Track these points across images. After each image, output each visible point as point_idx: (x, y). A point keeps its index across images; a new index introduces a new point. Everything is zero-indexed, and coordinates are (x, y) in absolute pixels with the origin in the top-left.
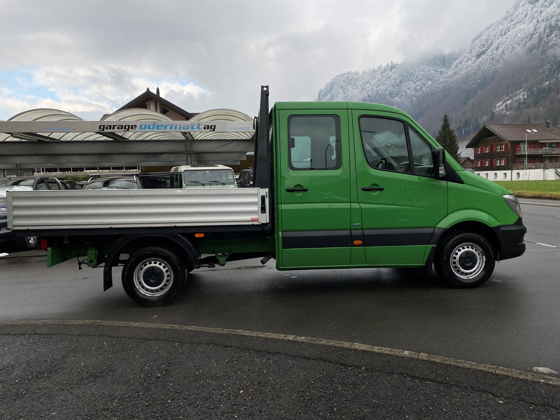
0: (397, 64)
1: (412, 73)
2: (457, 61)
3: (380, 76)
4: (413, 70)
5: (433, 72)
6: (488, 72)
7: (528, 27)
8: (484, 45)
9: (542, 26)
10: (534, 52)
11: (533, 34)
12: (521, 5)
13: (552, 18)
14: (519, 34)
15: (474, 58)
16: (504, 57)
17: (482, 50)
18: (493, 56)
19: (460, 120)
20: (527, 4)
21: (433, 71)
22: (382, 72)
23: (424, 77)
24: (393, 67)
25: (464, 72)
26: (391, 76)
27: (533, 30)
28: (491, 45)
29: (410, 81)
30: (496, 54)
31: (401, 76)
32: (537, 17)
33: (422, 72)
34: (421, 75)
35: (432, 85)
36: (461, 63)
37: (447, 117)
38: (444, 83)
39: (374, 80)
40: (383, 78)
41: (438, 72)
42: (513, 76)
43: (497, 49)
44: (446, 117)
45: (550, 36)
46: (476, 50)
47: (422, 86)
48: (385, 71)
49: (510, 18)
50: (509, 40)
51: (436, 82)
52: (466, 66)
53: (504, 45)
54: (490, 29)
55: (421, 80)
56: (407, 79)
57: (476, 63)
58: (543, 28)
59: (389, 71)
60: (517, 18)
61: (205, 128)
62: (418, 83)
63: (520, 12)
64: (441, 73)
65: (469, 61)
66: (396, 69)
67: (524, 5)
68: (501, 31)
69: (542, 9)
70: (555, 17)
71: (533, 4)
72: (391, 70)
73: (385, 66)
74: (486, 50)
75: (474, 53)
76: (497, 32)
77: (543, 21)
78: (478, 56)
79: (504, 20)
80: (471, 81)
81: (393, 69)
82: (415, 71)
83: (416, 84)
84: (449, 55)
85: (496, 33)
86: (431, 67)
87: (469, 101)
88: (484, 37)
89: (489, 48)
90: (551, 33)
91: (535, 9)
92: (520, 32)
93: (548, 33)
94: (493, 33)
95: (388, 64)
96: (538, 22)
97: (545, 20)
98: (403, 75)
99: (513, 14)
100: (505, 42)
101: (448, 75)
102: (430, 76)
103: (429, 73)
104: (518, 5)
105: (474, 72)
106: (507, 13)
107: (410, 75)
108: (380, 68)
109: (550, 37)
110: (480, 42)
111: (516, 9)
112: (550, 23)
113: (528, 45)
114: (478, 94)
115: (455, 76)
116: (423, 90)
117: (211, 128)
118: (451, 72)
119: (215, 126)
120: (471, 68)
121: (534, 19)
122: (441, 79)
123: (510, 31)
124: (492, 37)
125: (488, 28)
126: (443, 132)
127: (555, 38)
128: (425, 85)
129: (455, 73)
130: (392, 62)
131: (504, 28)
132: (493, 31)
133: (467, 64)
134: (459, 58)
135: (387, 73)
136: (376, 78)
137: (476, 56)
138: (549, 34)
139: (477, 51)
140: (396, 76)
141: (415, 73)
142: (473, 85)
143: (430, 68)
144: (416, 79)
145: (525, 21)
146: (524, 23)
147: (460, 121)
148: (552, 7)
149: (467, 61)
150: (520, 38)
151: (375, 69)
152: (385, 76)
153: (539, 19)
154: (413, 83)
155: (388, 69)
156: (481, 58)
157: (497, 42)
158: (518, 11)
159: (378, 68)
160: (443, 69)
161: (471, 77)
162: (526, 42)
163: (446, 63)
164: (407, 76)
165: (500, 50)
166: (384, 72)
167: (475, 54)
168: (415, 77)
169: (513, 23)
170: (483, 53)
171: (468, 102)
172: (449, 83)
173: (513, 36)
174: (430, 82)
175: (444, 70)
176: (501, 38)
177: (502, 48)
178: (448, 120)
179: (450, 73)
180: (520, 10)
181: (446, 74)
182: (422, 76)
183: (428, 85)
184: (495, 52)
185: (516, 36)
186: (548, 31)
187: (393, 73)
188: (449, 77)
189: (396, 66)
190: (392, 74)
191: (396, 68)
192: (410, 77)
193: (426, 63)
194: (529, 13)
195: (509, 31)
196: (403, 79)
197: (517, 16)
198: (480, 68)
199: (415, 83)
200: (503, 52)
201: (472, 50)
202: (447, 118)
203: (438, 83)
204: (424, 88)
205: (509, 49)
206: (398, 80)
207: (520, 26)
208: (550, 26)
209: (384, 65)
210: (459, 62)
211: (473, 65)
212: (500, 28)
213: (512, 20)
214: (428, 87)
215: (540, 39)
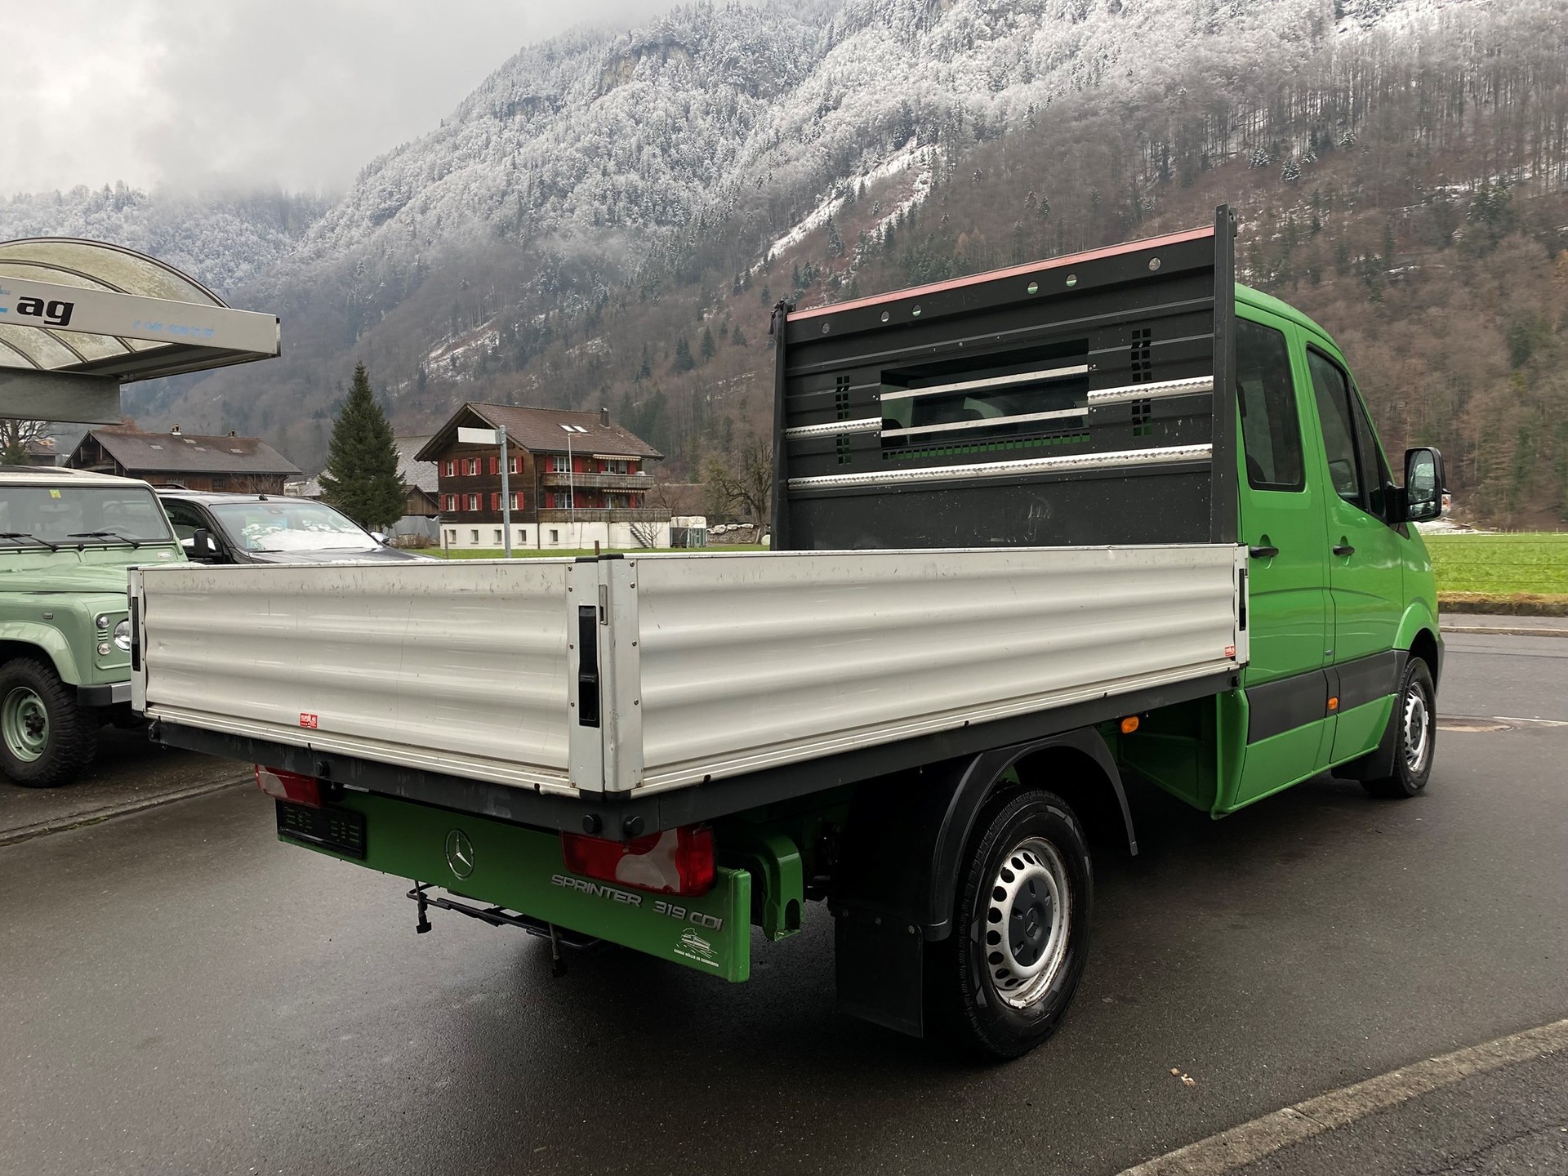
0: (139, 194)
1: (187, 230)
2: (323, 222)
3: (82, 221)
4: (192, 222)
5: (255, 238)
6: (405, 267)
7: (489, 173)
8: (391, 194)
9: (525, 178)
10: (511, 238)
11: (504, 194)
12: (475, 114)
13: (544, 164)
14: (473, 186)
15: (366, 223)
16: (441, 235)
17: (386, 206)
18: (415, 228)
19: (339, 383)
20: (488, 116)
21: (252, 234)
22: (88, 209)
23: (227, 248)
24: (124, 201)
25: (341, 254)
26: (120, 227)
27: (504, 183)
28: (409, 198)
29: (183, 251)
30: (421, 223)
31: (155, 233)
32: (510, 154)
33: (221, 234)
34: (217, 241)
35: (251, 276)
36: (333, 230)
37: (363, 372)
38: (287, 275)
39: (59, 229)
40: (90, 227)
41: (268, 241)
42: (465, 287)
43: (423, 211)
44: (360, 370)
45: (541, 205)
46: (371, 202)
47: (221, 273)
48: (99, 207)
49: (450, 140)
50: (451, 194)
51: (264, 269)
52: (347, 239)
53: (439, 204)
54: (404, 157)
55: (219, 255)
56: (172, 244)
57: (374, 237)
58: (526, 184)
59: (113, 211)
60: (467, 145)
61: (22, 309)
62: (209, 263)
63: (472, 132)
64: (277, 245)
65: (355, 229)
66: (135, 208)
67: (482, 117)
68: (432, 168)
69: (522, 138)
70: (550, 165)
71: (501, 121)
72: (118, 208)
73: (96, 193)
74: (398, 209)
75: (367, 209)
76: (421, 169)
77: (525, 166)
78: (379, 218)
79: (438, 142)
80: (361, 281)
81: (125, 208)
82: (198, 225)
83: (203, 265)
84: (298, 200)
85: (419, 171)
86: (246, 224)
87: (360, 335)
88: (389, 173)
89: (405, 205)
90: (543, 200)
91: (506, 134)
92: (476, 181)
93: (539, 198)
94: (412, 167)
95: (107, 189)
96: (514, 165)
97: (529, 165)
98: (158, 231)
99: (455, 133)
100: (443, 197)
101: (297, 256)
102: (245, 248)
103: (243, 239)
104: (468, 113)
105: (368, 259)
106: (442, 126)
107: (184, 234)
108: (81, 195)
109: (543, 209)
110: (381, 184)
111: (462, 121)
112: (541, 176)
113: (497, 216)
114: (383, 319)
115: (319, 261)
116: (225, 284)
117: (51, 313)
118: (307, 248)
119: (68, 308)
120: (361, 246)
121: (505, 156)
122: (279, 262)
123: (453, 175)
124: (410, 176)
125: (399, 152)
126: (356, 413)
127: (552, 214)
128: (229, 271)
129: (319, 254)
130: (120, 184)
131: (439, 161)
132: (411, 162)
133: (349, 235)
134: (327, 215)
135: (103, 215)
136: (66, 224)
137: (371, 218)
138: (539, 201)
139: (373, 205)
140: (138, 228)
141: (197, 232)
142: (369, 292)
143: (244, 226)
144: (201, 251)
145: (486, 157)
146: (484, 161)
147: (340, 388)
148: (542, 137)
149: (349, 227)
150: (476, 195)
151: (63, 195)
152: (100, 221)
153: (517, 161)
154: (192, 260)
155: (107, 203)
156: (385, 227)
157: (422, 194)
158: (468, 127)
159: (74, 193)
160: (281, 235)
161: (361, 272)
162: (490, 209)
163: (290, 220)
164: (174, 236)
165: (432, 214)
166: (93, 209)
167: (368, 213)
168: (199, 243)
169: (458, 153)
170: (390, 213)
171: (358, 338)
172: (302, 278)
173: (461, 187)
174: (245, 266)
175: (286, 239)
176: (431, 187)
177: (434, 212)
178: (366, 378)
179: (304, 249)
180: (472, 127)
181: (293, 251)
182: (220, 244)
183: (239, 274)
184: (419, 217)
185: (466, 187)
186: (536, 192)
187: (126, 218)
188: (302, 261)
189: (137, 200)
190: (123, 220)
191: (135, 204)
192: (183, 241)
193: (230, 210)
194: (494, 138)
195: (451, 172)
196: (160, 243)
197: (468, 139)
198: (383, 252)
199: (201, 262)
200: (439, 221)
201: (360, 200)
202: (365, 375)
203: (272, 274)
204: (228, 281)
205: (452, 218)
206: (144, 243)
207: (474, 167)
208: (542, 182)
209: (95, 187)
210: (326, 224)
211: (365, 240)
212: (428, 159)
213: (456, 147)
214: (240, 279)
215: (522, 211)
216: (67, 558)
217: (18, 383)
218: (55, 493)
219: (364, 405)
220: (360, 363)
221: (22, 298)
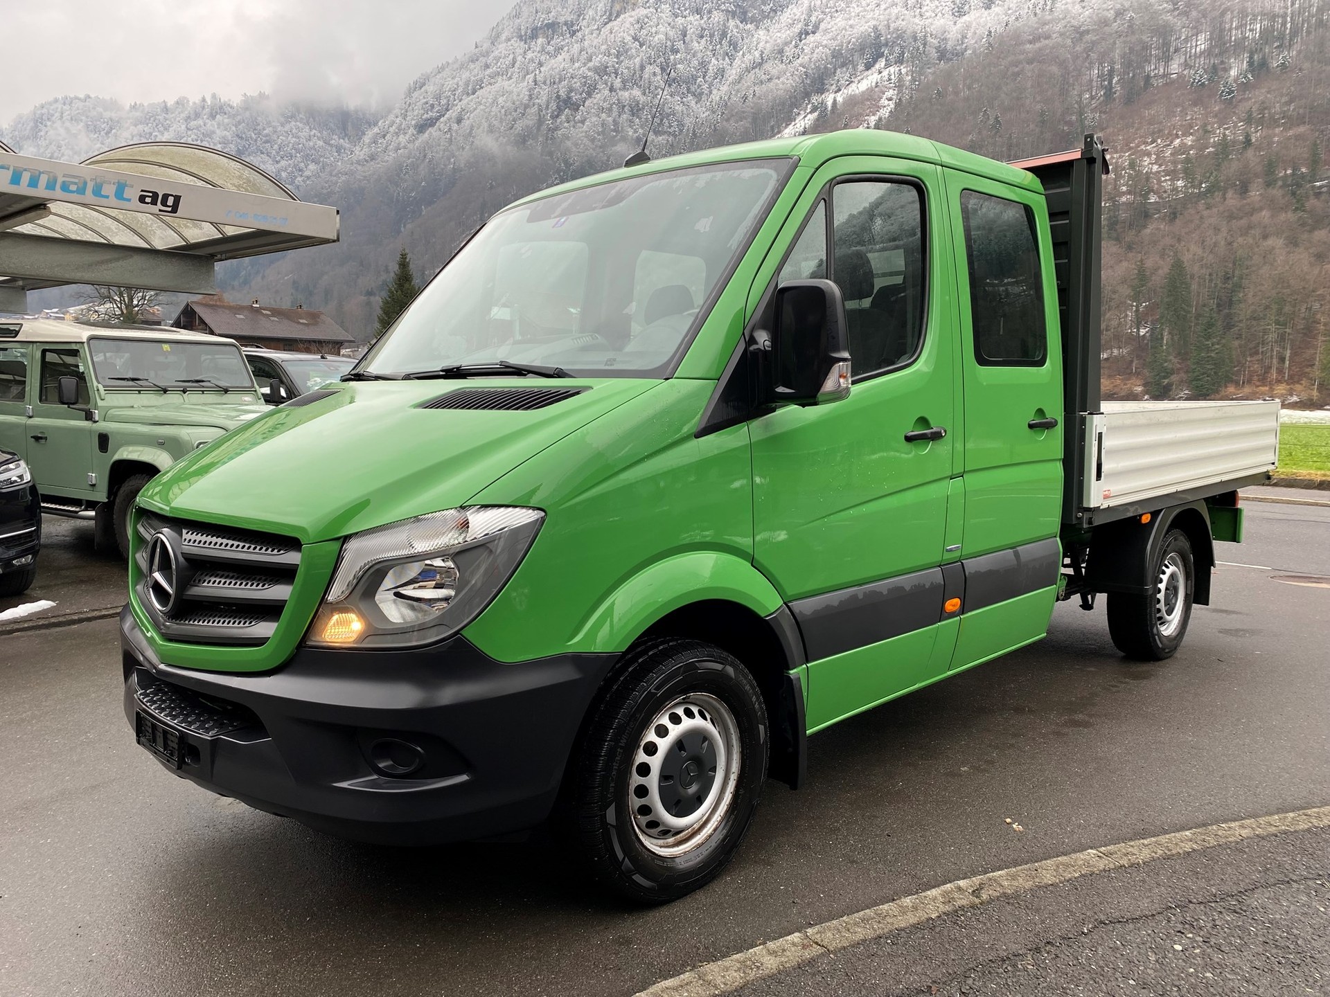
0: (229, 105)
1: (267, 135)
2: (376, 130)
3: (183, 127)
4: (271, 129)
5: (320, 143)
6: (443, 169)
7: (517, 88)
8: (432, 106)
9: (544, 94)
10: (531, 144)
11: (526, 107)
12: (503, 37)
13: (560, 81)
14: (501, 100)
15: (412, 131)
16: (473, 142)
17: (428, 116)
18: (451, 135)
19: (387, 266)
20: (515, 39)
21: (319, 140)
22: (189, 117)
23: (298, 151)
24: (218, 110)
25: (391, 157)
26: (214, 132)
27: (527, 98)
28: (447, 110)
29: (263, 153)
30: (456, 131)
31: (241, 138)
32: (532, 72)
33: (294, 139)
34: (291, 145)
35: (317, 176)
36: (384, 136)
37: (406, 258)
38: (346, 174)
39: (166, 133)
40: (189, 133)
41: (331, 146)
42: (492, 187)
43: (459, 121)
44: (404, 256)
45: (557, 116)
46: (416, 113)
47: (293, 172)
48: (197, 115)
49: (483, 60)
50: (482, 107)
51: (328, 169)
52: (396, 145)
53: (472, 115)
54: (444, 74)
55: (291, 156)
56: (255, 147)
57: (417, 143)
58: (545, 98)
59: (208, 119)
60: (496, 64)
61: (142, 199)
62: (283, 163)
63: (501, 52)
64: (339, 149)
65: (402, 135)
66: (225, 116)
67: (509, 40)
68: (467, 84)
69: (543, 58)
70: (566, 82)
71: (525, 43)
72: (213, 116)
73: (194, 103)
74: (437, 119)
75: (413, 119)
76: (457, 84)
77: (545, 83)
78: (422, 128)
79: (472, 61)
80: (406, 181)
81: (218, 116)
82: (276, 132)
83: (279, 166)
84: (356, 112)
85: (456, 86)
86: (314, 131)
87: (405, 226)
88: (430, 88)
89: (444, 116)
90: (559, 112)
91: (530, 55)
92: (504, 95)
93: (555, 110)
94: (450, 84)
95: (204, 100)
96: (535, 81)
97: (548, 82)
98: (244, 136)
99: (487, 54)
100: (475, 109)
101: (355, 159)
102: (313, 152)
103: (311, 144)
104: (498, 36)
105: (413, 162)
106: (476, 47)
107: (264, 139)
108: (183, 105)
109: (559, 120)
110: (424, 98)
111: (493, 43)
112: (558, 92)
113: (519, 126)
114: (423, 213)
115: (372, 163)
116: (296, 182)
117: (164, 203)
118: (363, 152)
119: (177, 199)
120: (407, 151)
121: (528, 74)
122: (339, 164)
123: (483, 90)
124: (449, 91)
125: (441, 70)
126: (399, 292)
127: (566, 124)
128: (300, 170)
129: (372, 157)
130: (214, 96)
131: (473, 78)
132: (450, 79)
133: (397, 141)
134: (380, 124)
135: (200, 122)
136: (171, 129)
137: (416, 126)
138: (556, 113)
139: (417, 116)
140: (228, 134)
141: (275, 137)
142: (412, 190)
143: (312, 133)
144: (278, 153)
145: (512, 74)
146: (510, 78)
147: (387, 271)
148: (560, 58)
149: (397, 134)
150: (503, 107)
151: (169, 105)
152: (198, 128)
153: (538, 78)
154: (270, 162)
155: (204, 112)
156: (426, 135)
157: (459, 107)
158: (497, 49)
159: (177, 103)
160: (342, 140)
161: (406, 172)
162: (514, 120)
163: (350, 128)
164: (256, 140)
165: (466, 123)
166: (193, 117)
167: (413, 122)
168: (276, 147)
169: (488, 71)
170: (431, 123)
171: (402, 229)
172: (358, 177)
173: (490, 100)
174: (312, 167)
175: (345, 143)
176: (466, 100)
177: (468, 122)
178: (408, 263)
179: (360, 153)
180: (501, 49)
181: (351, 154)
182: (293, 148)
183: (307, 173)
184: (455, 127)
185: (495, 101)
186: (553, 106)
187: (219, 125)
188: (358, 162)
189: (227, 109)
190: (216, 126)
191: (225, 114)
192: (264, 145)
193: (301, 118)
194: (519, 58)
195: (482, 88)
196: (244, 146)
197: (497, 59)
198: (425, 156)
199: (278, 162)
200: (472, 129)
201: (407, 111)
202: (407, 260)
203: (334, 173)
204: (299, 179)
205: (482, 127)
206: (232, 146)
207: (502, 83)
208: (558, 97)
209: (194, 99)
210: (379, 131)
211: (410, 146)
212: (464, 76)
213: (487, 66)
214: (308, 178)
215: (541, 121)
216: (174, 398)
217: (137, 260)
218: (166, 347)
219: (407, 286)
220: (404, 250)
221: (142, 191)
